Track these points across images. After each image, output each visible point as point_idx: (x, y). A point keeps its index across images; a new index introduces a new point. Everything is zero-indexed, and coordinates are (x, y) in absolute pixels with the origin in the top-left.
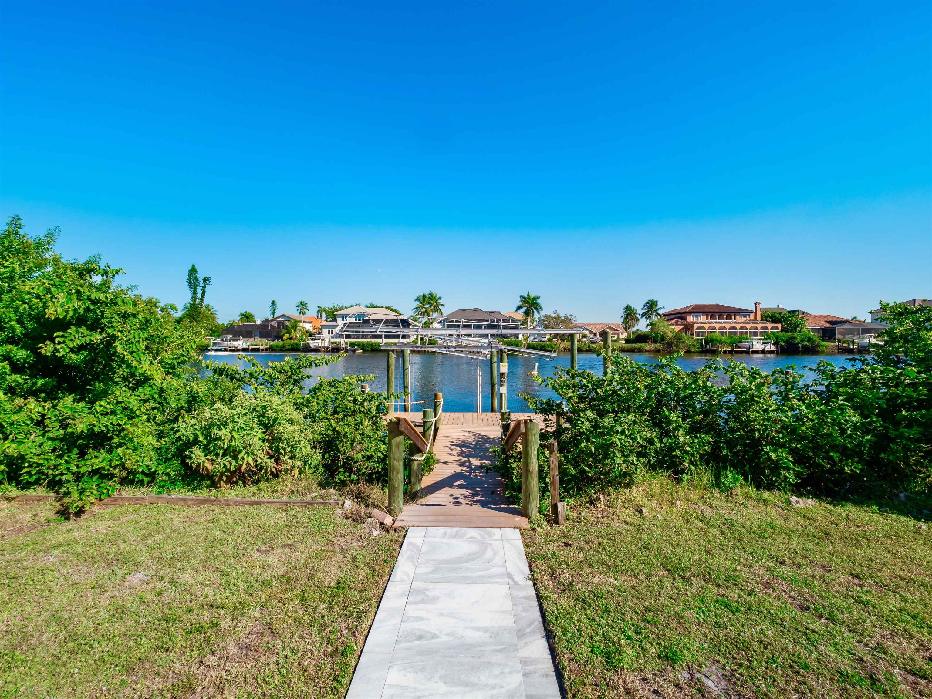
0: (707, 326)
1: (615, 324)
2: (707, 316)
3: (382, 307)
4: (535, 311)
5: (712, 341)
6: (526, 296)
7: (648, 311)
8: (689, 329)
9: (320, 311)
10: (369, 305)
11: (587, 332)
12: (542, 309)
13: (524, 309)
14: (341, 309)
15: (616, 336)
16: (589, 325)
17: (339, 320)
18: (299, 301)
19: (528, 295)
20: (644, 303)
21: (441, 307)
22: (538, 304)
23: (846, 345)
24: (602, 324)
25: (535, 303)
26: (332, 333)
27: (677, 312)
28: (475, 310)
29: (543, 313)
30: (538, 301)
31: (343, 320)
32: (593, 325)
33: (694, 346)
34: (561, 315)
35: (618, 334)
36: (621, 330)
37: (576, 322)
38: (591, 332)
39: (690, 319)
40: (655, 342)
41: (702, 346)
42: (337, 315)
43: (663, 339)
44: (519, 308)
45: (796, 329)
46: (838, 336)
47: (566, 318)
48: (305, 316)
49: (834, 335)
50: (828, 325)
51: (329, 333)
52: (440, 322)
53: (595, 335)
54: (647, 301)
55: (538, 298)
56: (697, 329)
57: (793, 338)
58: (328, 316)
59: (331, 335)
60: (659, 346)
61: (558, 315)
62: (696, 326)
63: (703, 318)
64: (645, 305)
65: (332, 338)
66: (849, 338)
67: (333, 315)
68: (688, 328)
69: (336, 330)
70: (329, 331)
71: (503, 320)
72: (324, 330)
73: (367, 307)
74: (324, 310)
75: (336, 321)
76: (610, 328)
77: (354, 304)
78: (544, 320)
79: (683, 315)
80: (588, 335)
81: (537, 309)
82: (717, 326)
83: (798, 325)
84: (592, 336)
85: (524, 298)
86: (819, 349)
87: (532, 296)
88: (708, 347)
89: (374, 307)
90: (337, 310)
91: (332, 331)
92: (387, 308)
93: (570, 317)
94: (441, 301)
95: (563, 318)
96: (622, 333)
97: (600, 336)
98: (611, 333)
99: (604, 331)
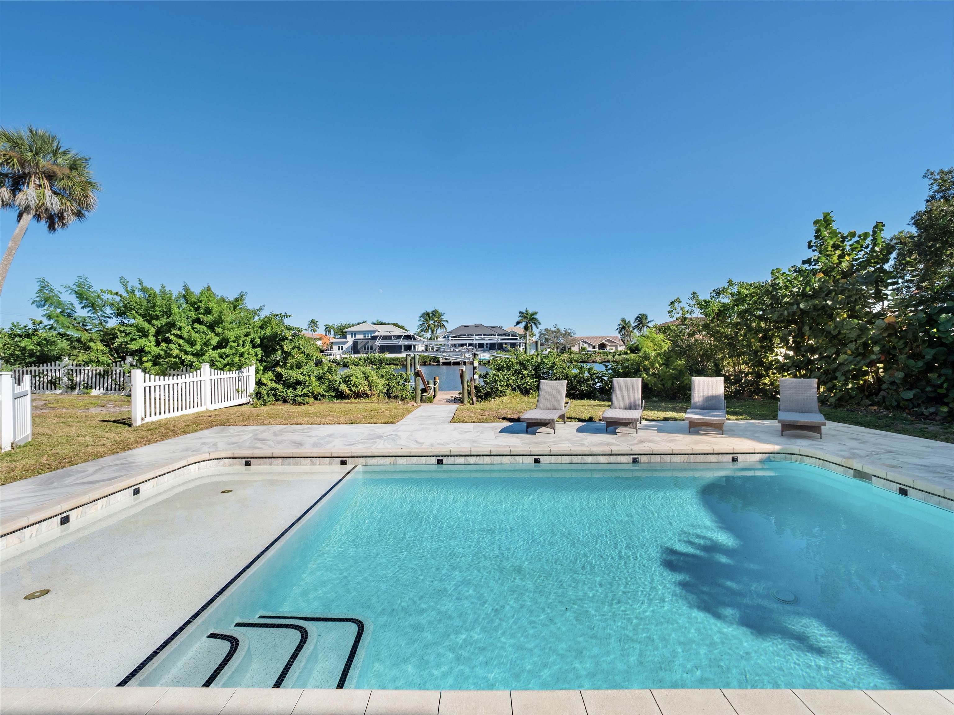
1: (613, 337)
3: (388, 324)
4: (533, 325)
6: (525, 312)
7: (639, 324)
9: (328, 328)
10: (376, 322)
11: (585, 345)
12: (540, 323)
13: (524, 324)
14: (349, 326)
15: (614, 348)
16: (588, 338)
17: (349, 336)
18: (310, 319)
19: (526, 311)
20: (635, 317)
21: (445, 323)
22: (536, 319)
24: (602, 337)
25: (533, 318)
26: (342, 349)
28: (477, 326)
29: (542, 327)
30: (536, 316)
31: (352, 337)
32: (593, 338)
34: (560, 329)
35: (616, 346)
36: (619, 342)
37: (575, 336)
38: (589, 345)
42: (346, 332)
44: (518, 323)
47: (566, 331)
48: (316, 333)
51: (339, 349)
52: (445, 337)
53: (594, 347)
54: (637, 315)
55: (536, 313)
58: (336, 334)
59: (341, 351)
61: (558, 329)
64: (636, 319)
65: (343, 353)
67: (342, 332)
69: (345, 347)
70: (339, 347)
71: (504, 334)
72: (334, 347)
73: (374, 324)
74: (332, 327)
75: (346, 338)
76: (609, 341)
77: (361, 321)
78: (544, 334)
80: (587, 347)
81: (535, 324)
84: (591, 349)
85: (522, 313)
87: (530, 312)
89: (381, 324)
90: (344, 327)
91: (342, 347)
92: (393, 324)
93: (569, 331)
94: (444, 317)
95: (563, 332)
96: (620, 346)
97: (599, 349)
98: (610, 346)
99: (602, 344)
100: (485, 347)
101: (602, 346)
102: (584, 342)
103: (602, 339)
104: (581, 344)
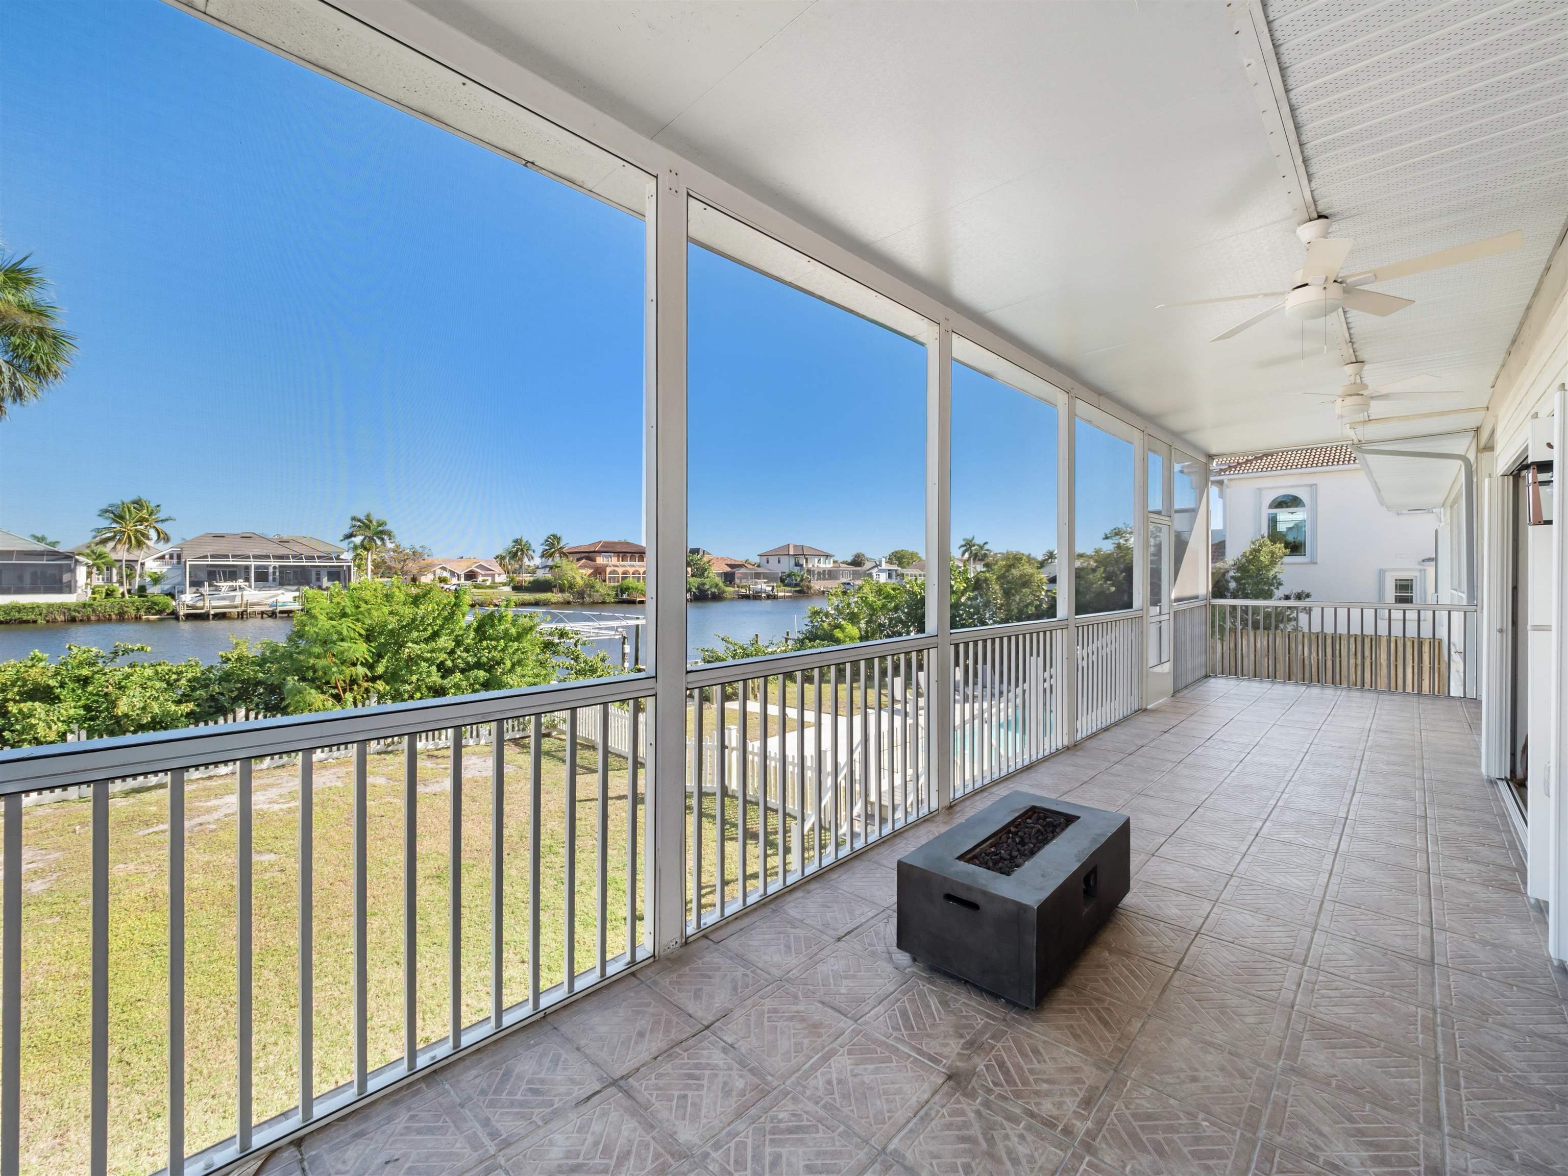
0: (620, 570)
1: (488, 561)
2: (618, 557)
5: (628, 589)
6: (364, 519)
7: (551, 549)
8: (600, 574)
11: (445, 574)
12: (389, 540)
13: (358, 539)
15: (490, 579)
16: (449, 561)
19: (368, 517)
22: (386, 531)
23: (743, 590)
24: (470, 561)
25: (381, 529)
27: (582, 550)
28: (248, 537)
30: (387, 527)
33: (609, 595)
35: (493, 576)
36: (498, 569)
37: (428, 558)
38: (451, 573)
39: (600, 560)
40: (562, 590)
41: (617, 595)
43: (571, 586)
44: (348, 536)
45: (703, 573)
46: (737, 581)
47: (415, 551)
49: (734, 579)
50: (729, 569)
53: (459, 577)
55: (387, 522)
56: (610, 573)
57: (704, 584)
60: (567, 596)
62: (608, 570)
63: (614, 560)
66: (744, 583)
68: (599, 572)
76: (481, 567)
79: (591, 555)
82: (631, 570)
83: (706, 570)
85: (360, 520)
86: (725, 595)
87: (377, 519)
88: (625, 596)
93: (420, 550)
96: (499, 575)
97: (465, 580)
98: (483, 575)
99: (472, 571)
100: (271, 578)
101: (470, 576)
102: (444, 569)
103: (469, 563)
104: (439, 572)
